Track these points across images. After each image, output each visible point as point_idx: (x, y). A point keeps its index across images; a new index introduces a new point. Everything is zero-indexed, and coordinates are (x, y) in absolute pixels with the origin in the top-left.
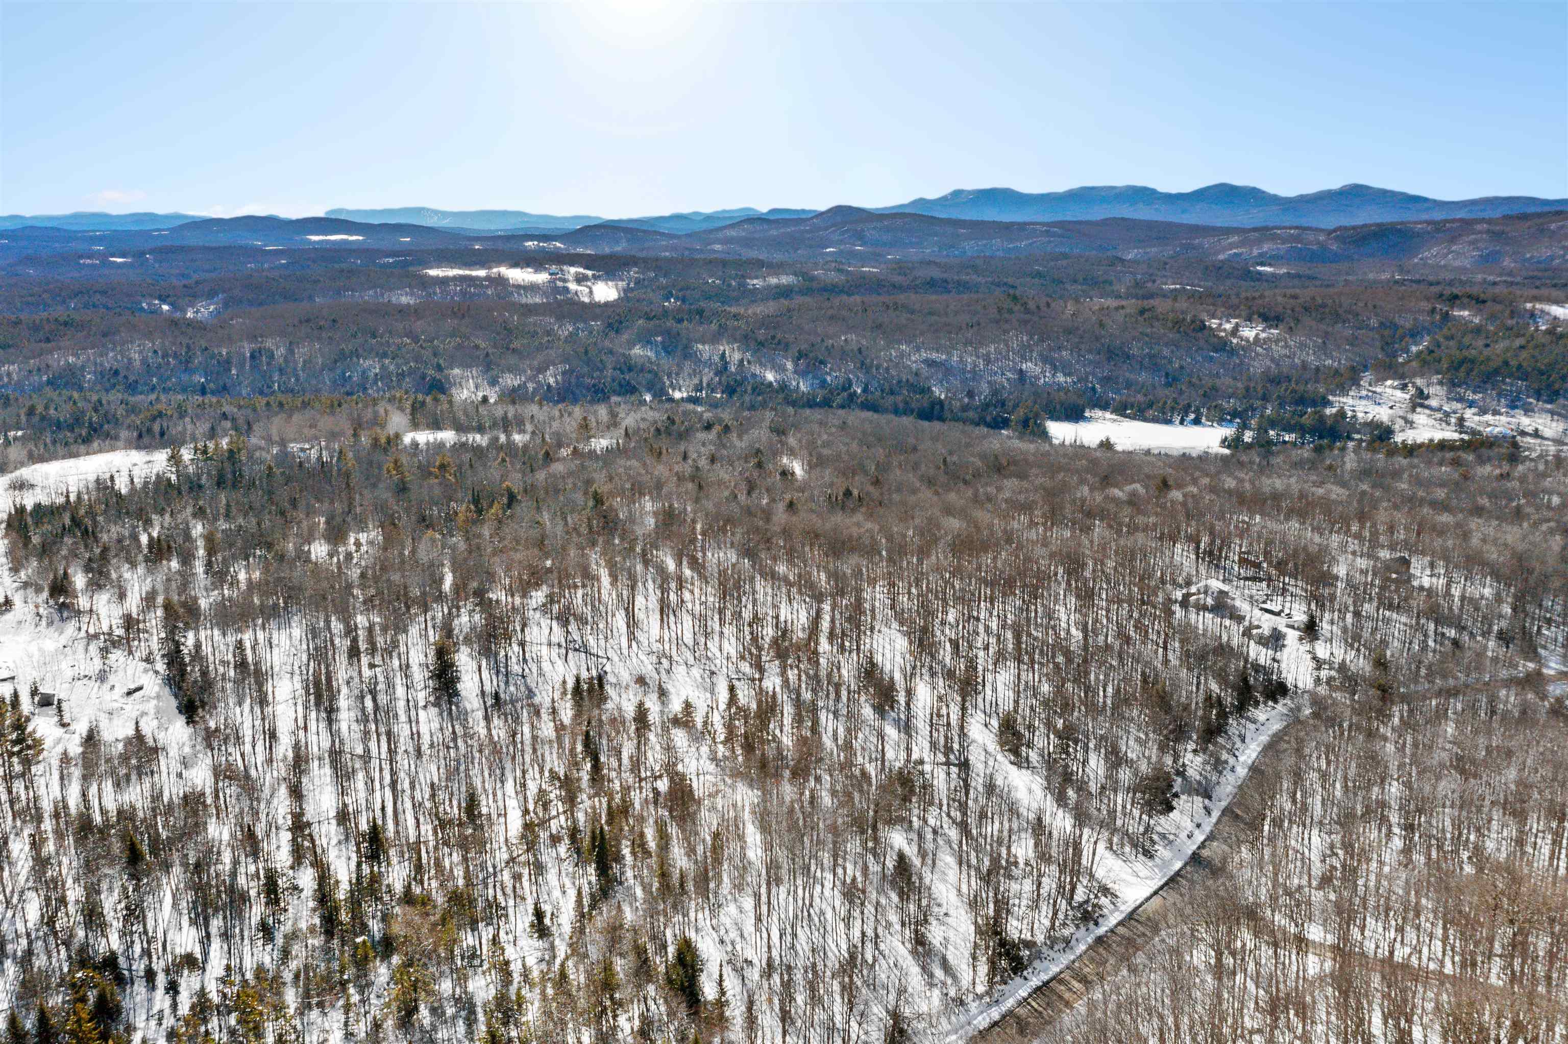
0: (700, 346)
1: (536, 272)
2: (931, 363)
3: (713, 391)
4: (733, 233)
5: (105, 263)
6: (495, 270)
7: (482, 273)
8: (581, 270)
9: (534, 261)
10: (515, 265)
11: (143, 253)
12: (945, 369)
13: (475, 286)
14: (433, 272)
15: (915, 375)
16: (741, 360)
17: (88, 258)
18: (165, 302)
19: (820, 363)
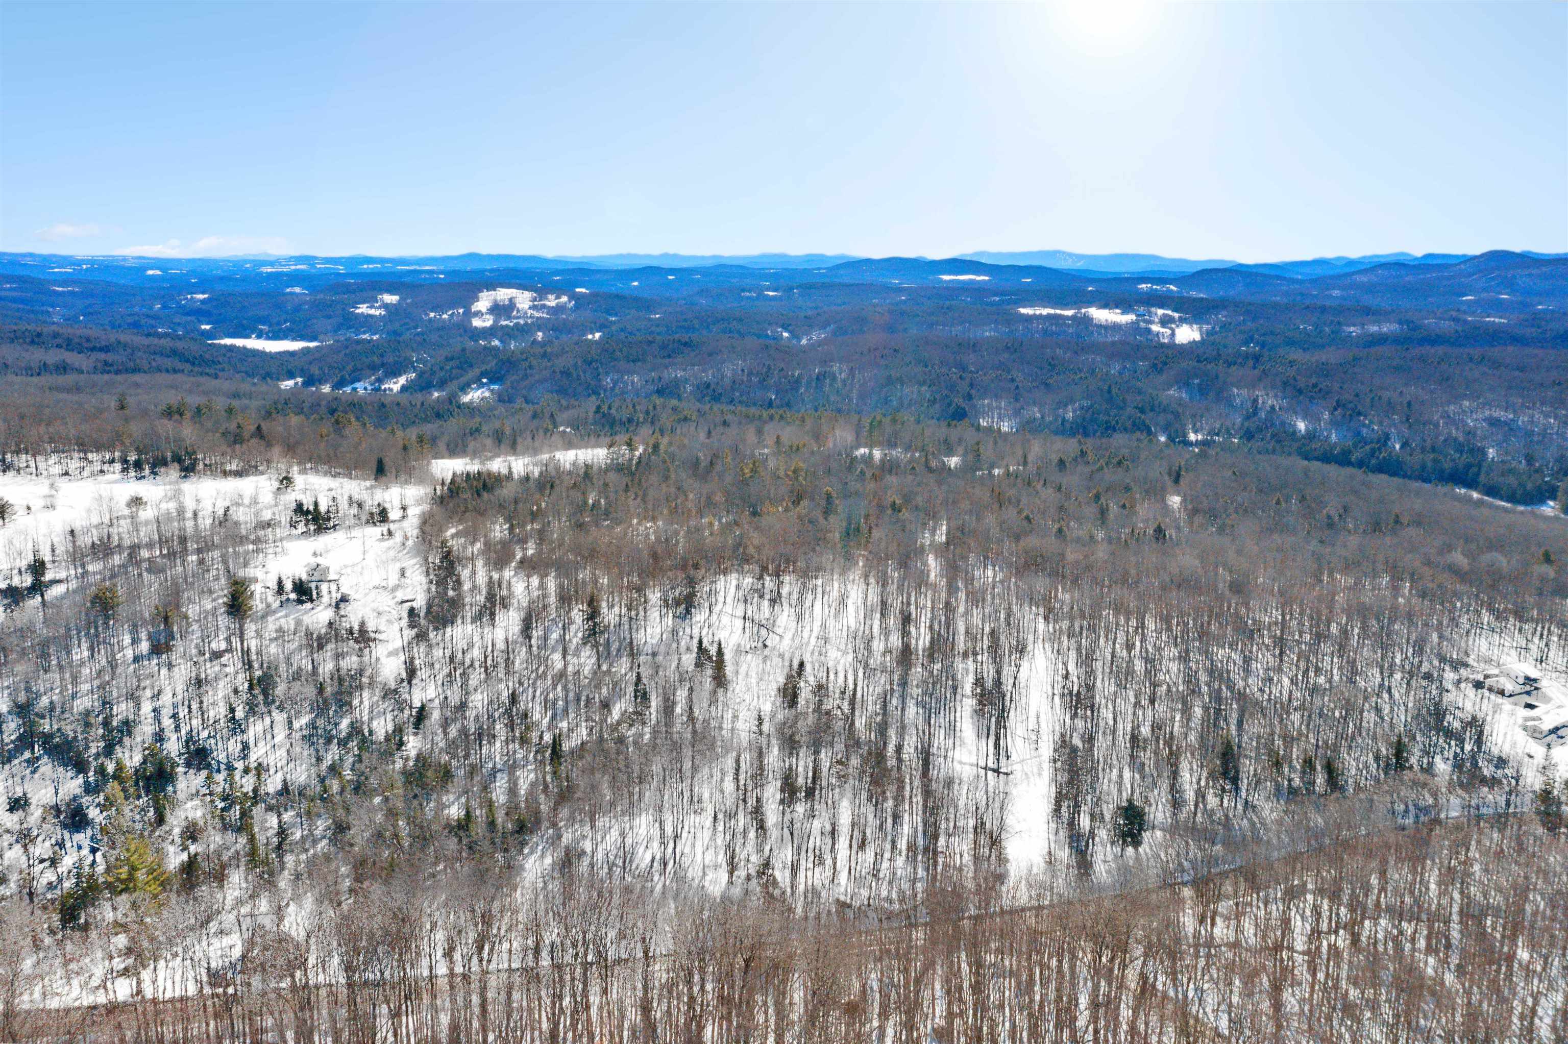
0: (1236, 391)
1: (1122, 313)
2: (1493, 422)
3: (1231, 435)
4: (1365, 279)
5: (761, 296)
6: (1083, 311)
7: (1069, 313)
8: (1169, 312)
9: (1124, 305)
10: (1105, 305)
11: (793, 289)
12: (1509, 428)
13: (1057, 325)
14: (1023, 311)
15: (1470, 433)
16: (1273, 407)
17: (749, 291)
18: (786, 330)
19: (1359, 414)
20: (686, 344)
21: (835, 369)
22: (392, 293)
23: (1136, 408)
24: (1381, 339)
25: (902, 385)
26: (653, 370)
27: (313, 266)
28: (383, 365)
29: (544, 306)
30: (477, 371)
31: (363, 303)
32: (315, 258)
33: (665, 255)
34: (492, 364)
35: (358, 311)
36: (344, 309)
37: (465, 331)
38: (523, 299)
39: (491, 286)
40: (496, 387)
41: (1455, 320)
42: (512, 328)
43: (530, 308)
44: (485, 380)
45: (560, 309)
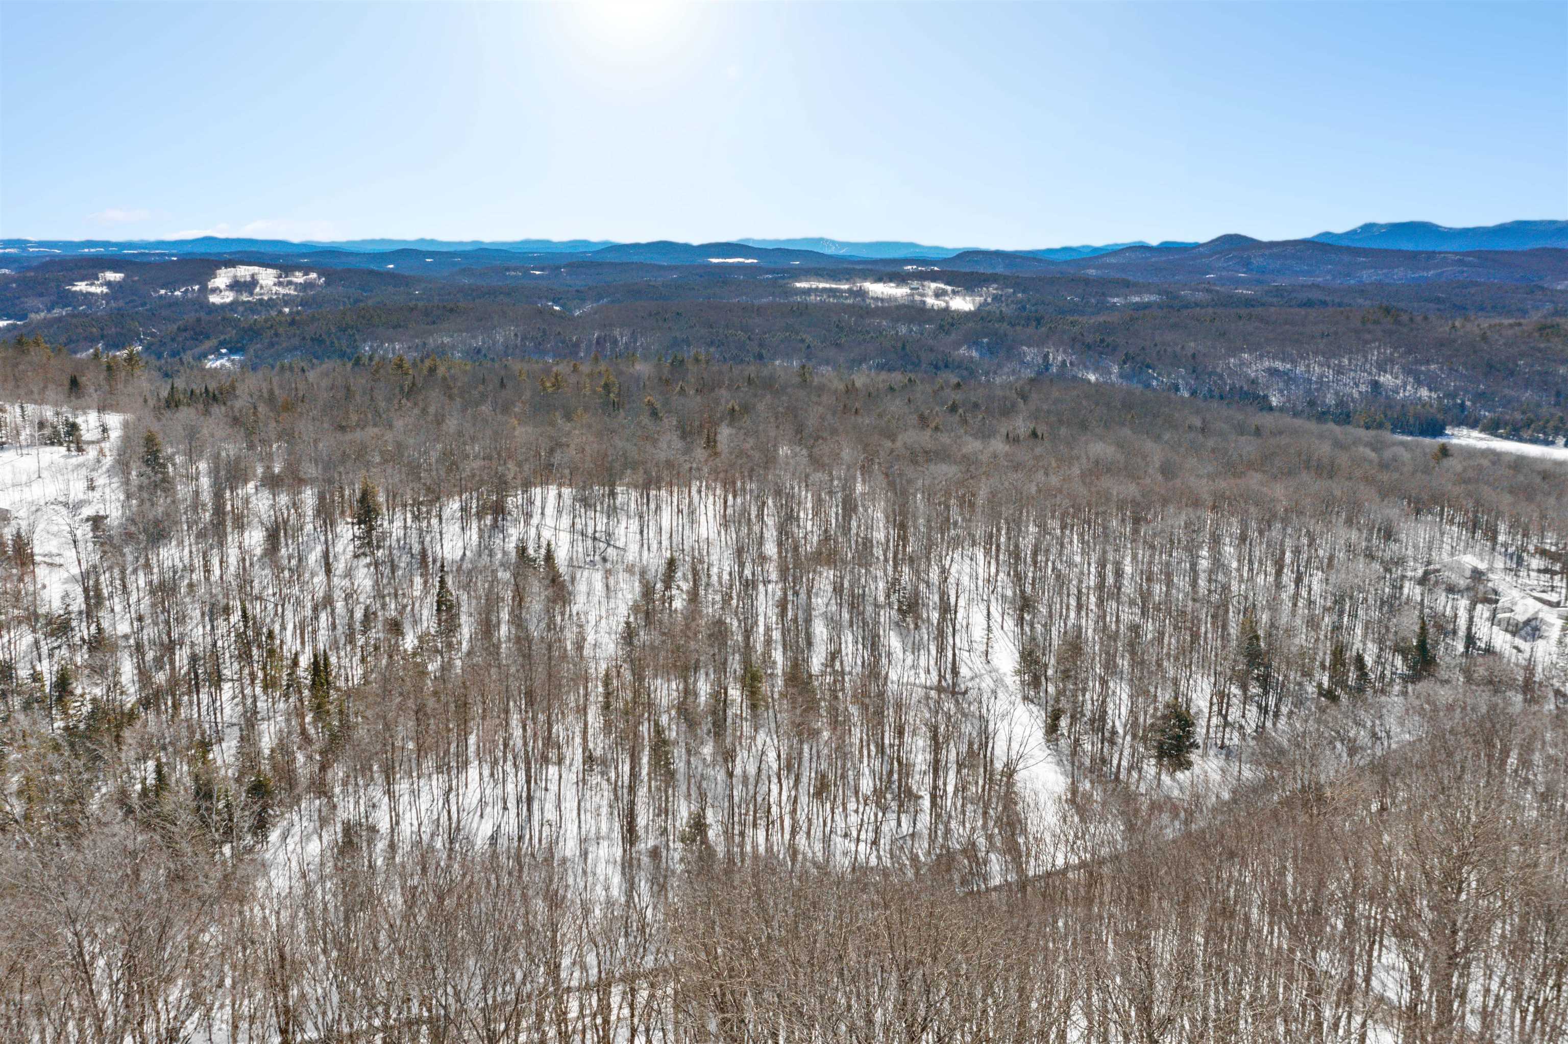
0: (1025, 348)
1: (898, 286)
2: (1273, 372)
4: (1113, 260)
5: (526, 272)
6: (859, 284)
7: (845, 286)
8: (942, 286)
9: (900, 278)
10: (879, 280)
11: (559, 268)
12: (1288, 378)
13: (835, 297)
14: (798, 285)
15: (1254, 382)
16: (1064, 362)
17: (515, 269)
18: (557, 304)
19: (1148, 367)
20: (451, 310)
21: (617, 332)
22: (116, 270)
23: (931, 364)
24: (1147, 306)
25: (689, 346)
26: (417, 337)
27: (24, 249)
28: (103, 337)
29: (290, 283)
30: (213, 342)
31: (82, 280)
32: (26, 242)
33: (422, 241)
34: (231, 333)
35: (74, 289)
36: (58, 287)
37: (201, 307)
38: (267, 278)
39: (231, 263)
40: (237, 357)
41: (1208, 291)
42: (255, 304)
43: (275, 285)
44: (224, 351)
45: (307, 285)
